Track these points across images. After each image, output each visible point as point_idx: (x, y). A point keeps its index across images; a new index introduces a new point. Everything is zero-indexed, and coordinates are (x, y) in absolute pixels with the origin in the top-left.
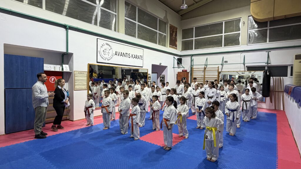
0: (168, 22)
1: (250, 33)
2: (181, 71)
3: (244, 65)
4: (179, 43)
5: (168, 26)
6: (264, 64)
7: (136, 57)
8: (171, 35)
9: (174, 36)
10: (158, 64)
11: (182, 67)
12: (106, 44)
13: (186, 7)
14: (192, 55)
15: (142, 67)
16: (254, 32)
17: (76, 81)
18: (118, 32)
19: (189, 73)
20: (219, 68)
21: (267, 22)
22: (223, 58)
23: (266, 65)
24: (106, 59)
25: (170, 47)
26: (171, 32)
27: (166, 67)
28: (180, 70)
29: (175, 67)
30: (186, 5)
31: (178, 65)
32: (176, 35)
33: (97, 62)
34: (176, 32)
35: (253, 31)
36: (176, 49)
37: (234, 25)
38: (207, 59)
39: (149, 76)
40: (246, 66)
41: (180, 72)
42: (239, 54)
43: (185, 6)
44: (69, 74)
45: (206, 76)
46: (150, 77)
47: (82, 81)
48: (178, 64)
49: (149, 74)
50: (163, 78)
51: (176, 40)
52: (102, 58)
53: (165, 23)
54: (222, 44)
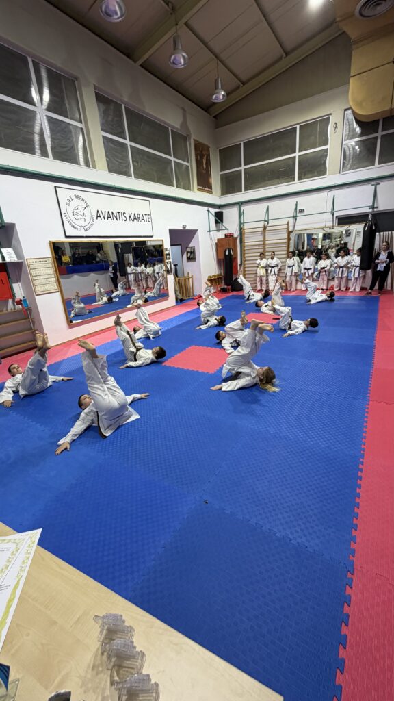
0: (189, 135)
1: (347, 148)
2: (224, 237)
3: (333, 215)
4: (215, 181)
5: (190, 144)
6: (366, 210)
7: (138, 218)
8: (199, 163)
9: (205, 166)
10: (181, 228)
11: (224, 228)
12: (75, 196)
13: (223, 96)
14: (241, 204)
15: (152, 237)
16: (353, 144)
17: (35, 278)
18: (94, 167)
19: (236, 238)
20: (290, 225)
21: (378, 121)
22: (296, 205)
23: (370, 210)
24: (82, 228)
25: (199, 190)
26: (199, 157)
27: (195, 231)
28: (221, 235)
29: (211, 229)
30: (223, 93)
31: (216, 226)
32: (208, 163)
33: (67, 237)
34: (208, 156)
35: (352, 142)
36: (211, 193)
37: (316, 131)
38: (268, 208)
39: (166, 252)
40: (337, 217)
41: (222, 239)
42: (324, 194)
43: (221, 95)
44: (18, 266)
45: (267, 242)
46: (169, 254)
47: (47, 277)
48: (217, 222)
49: (166, 249)
50: (193, 252)
51: (208, 174)
52: (74, 227)
53: (185, 139)
54: (294, 174)
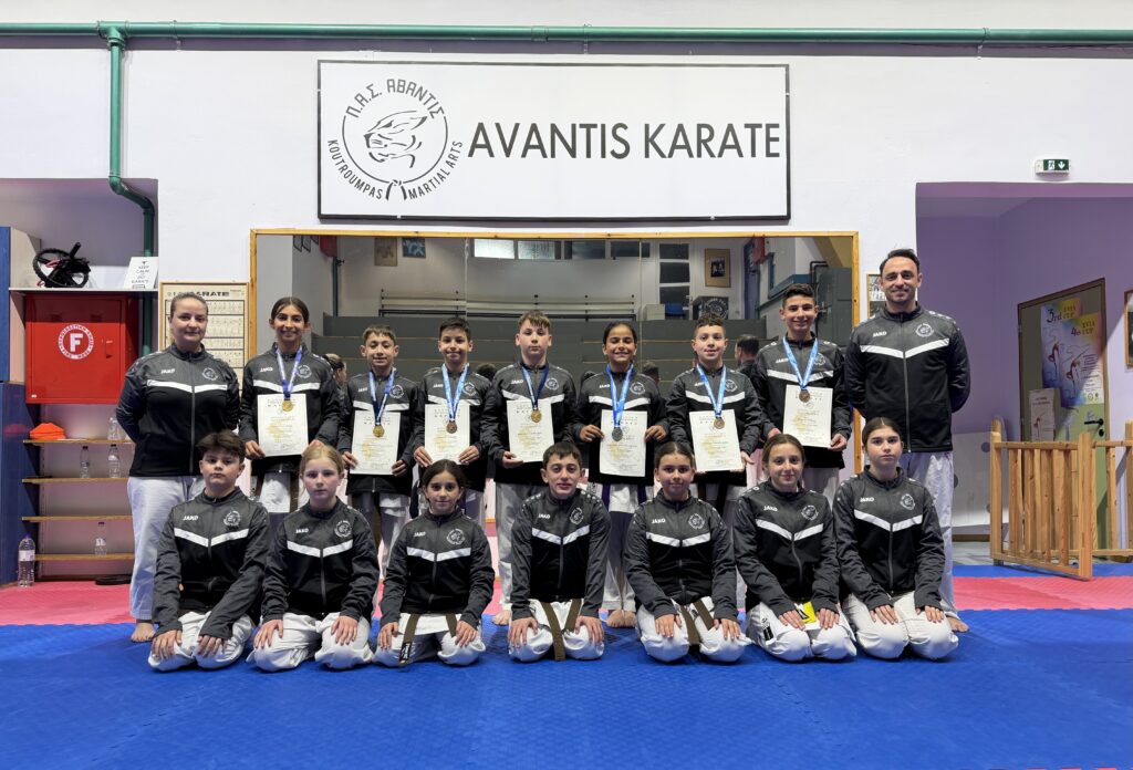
7: (698, 143)
12: (391, 85)
15: (784, 220)
24: (396, 190)
52: (359, 185)
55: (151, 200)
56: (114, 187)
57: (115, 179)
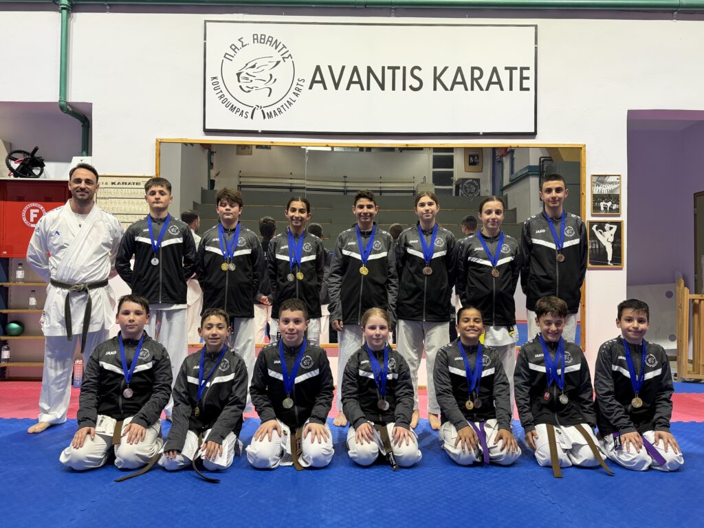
7: (472, 80)
12: (256, 38)
15: (532, 135)
24: (258, 113)
39: (601, 190)
49: (600, 181)
52: (233, 108)
55: (88, 117)
56: (62, 108)
57: (62, 103)
